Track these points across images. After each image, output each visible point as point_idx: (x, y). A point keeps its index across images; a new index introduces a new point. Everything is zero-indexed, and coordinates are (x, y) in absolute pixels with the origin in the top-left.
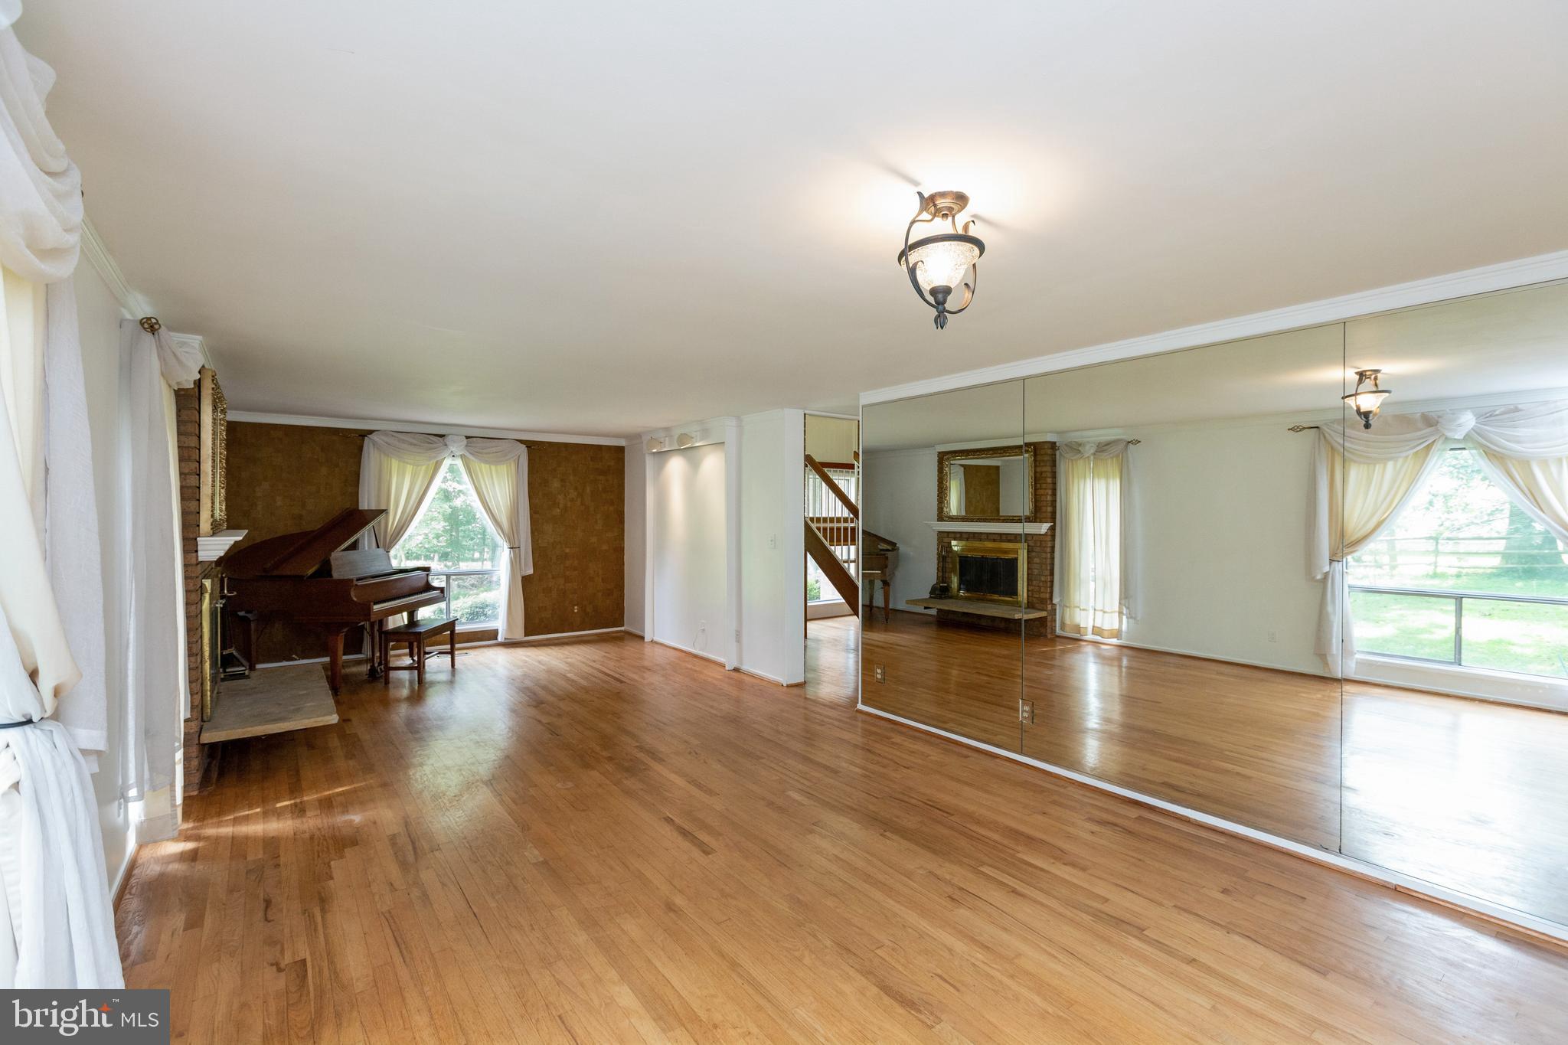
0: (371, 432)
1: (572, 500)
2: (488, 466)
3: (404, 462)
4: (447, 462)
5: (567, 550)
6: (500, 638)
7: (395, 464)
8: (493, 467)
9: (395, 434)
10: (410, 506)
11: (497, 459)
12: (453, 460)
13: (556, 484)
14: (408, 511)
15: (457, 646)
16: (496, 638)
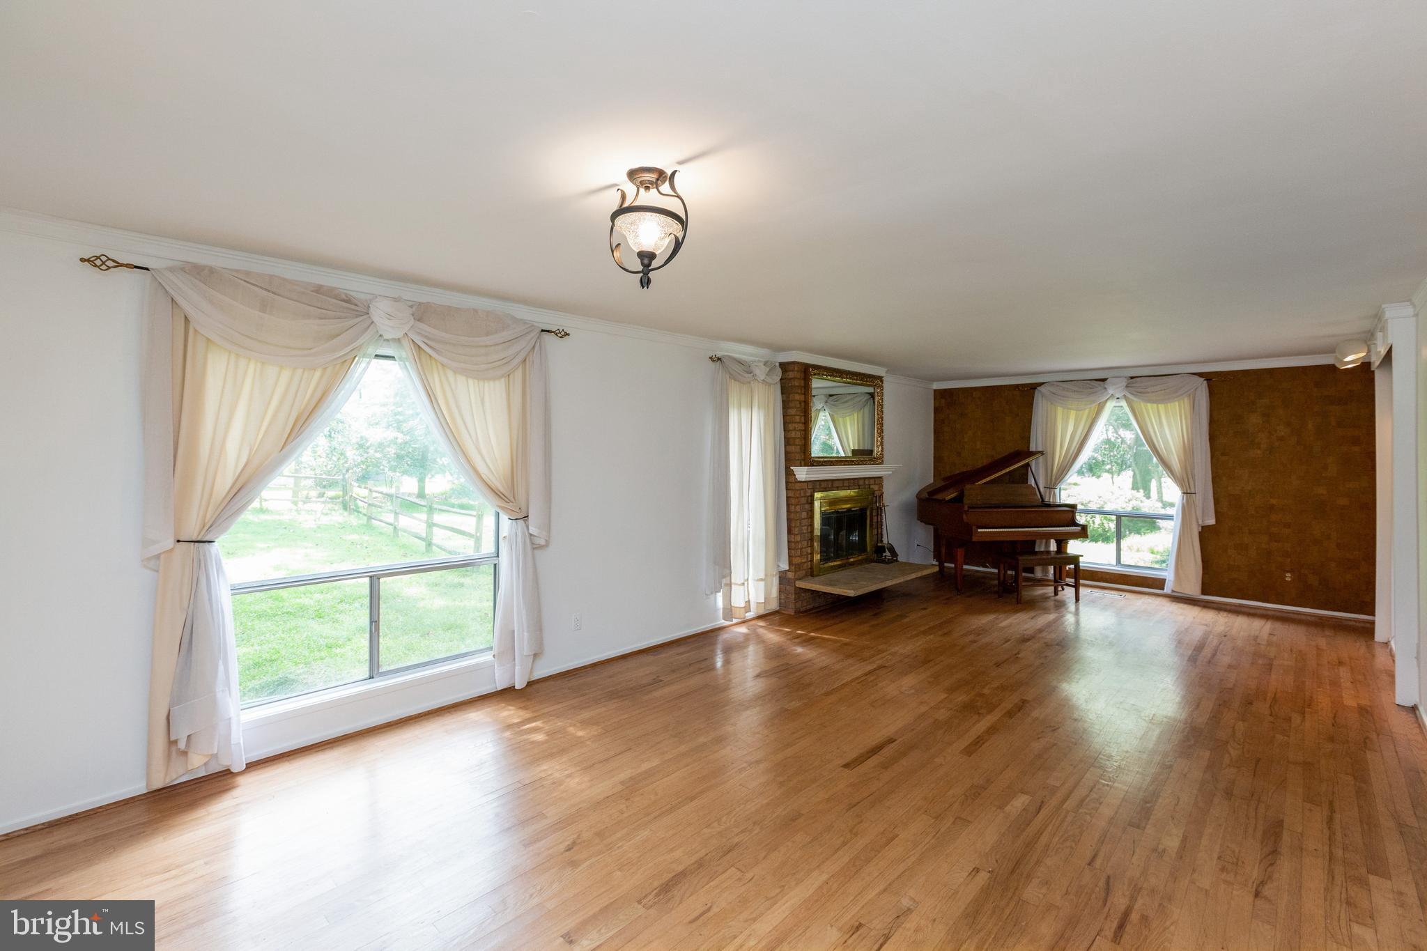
0: (1041, 384)
1: (1281, 439)
2: (1155, 405)
3: (1068, 409)
4: (1110, 405)
5: (1274, 501)
6: (1168, 589)
7: (1060, 410)
8: (1161, 407)
9: (1061, 384)
10: (1073, 448)
11: (1166, 398)
12: (1117, 402)
13: (1255, 420)
14: (1071, 451)
15: (1082, 582)
16: (1163, 588)
